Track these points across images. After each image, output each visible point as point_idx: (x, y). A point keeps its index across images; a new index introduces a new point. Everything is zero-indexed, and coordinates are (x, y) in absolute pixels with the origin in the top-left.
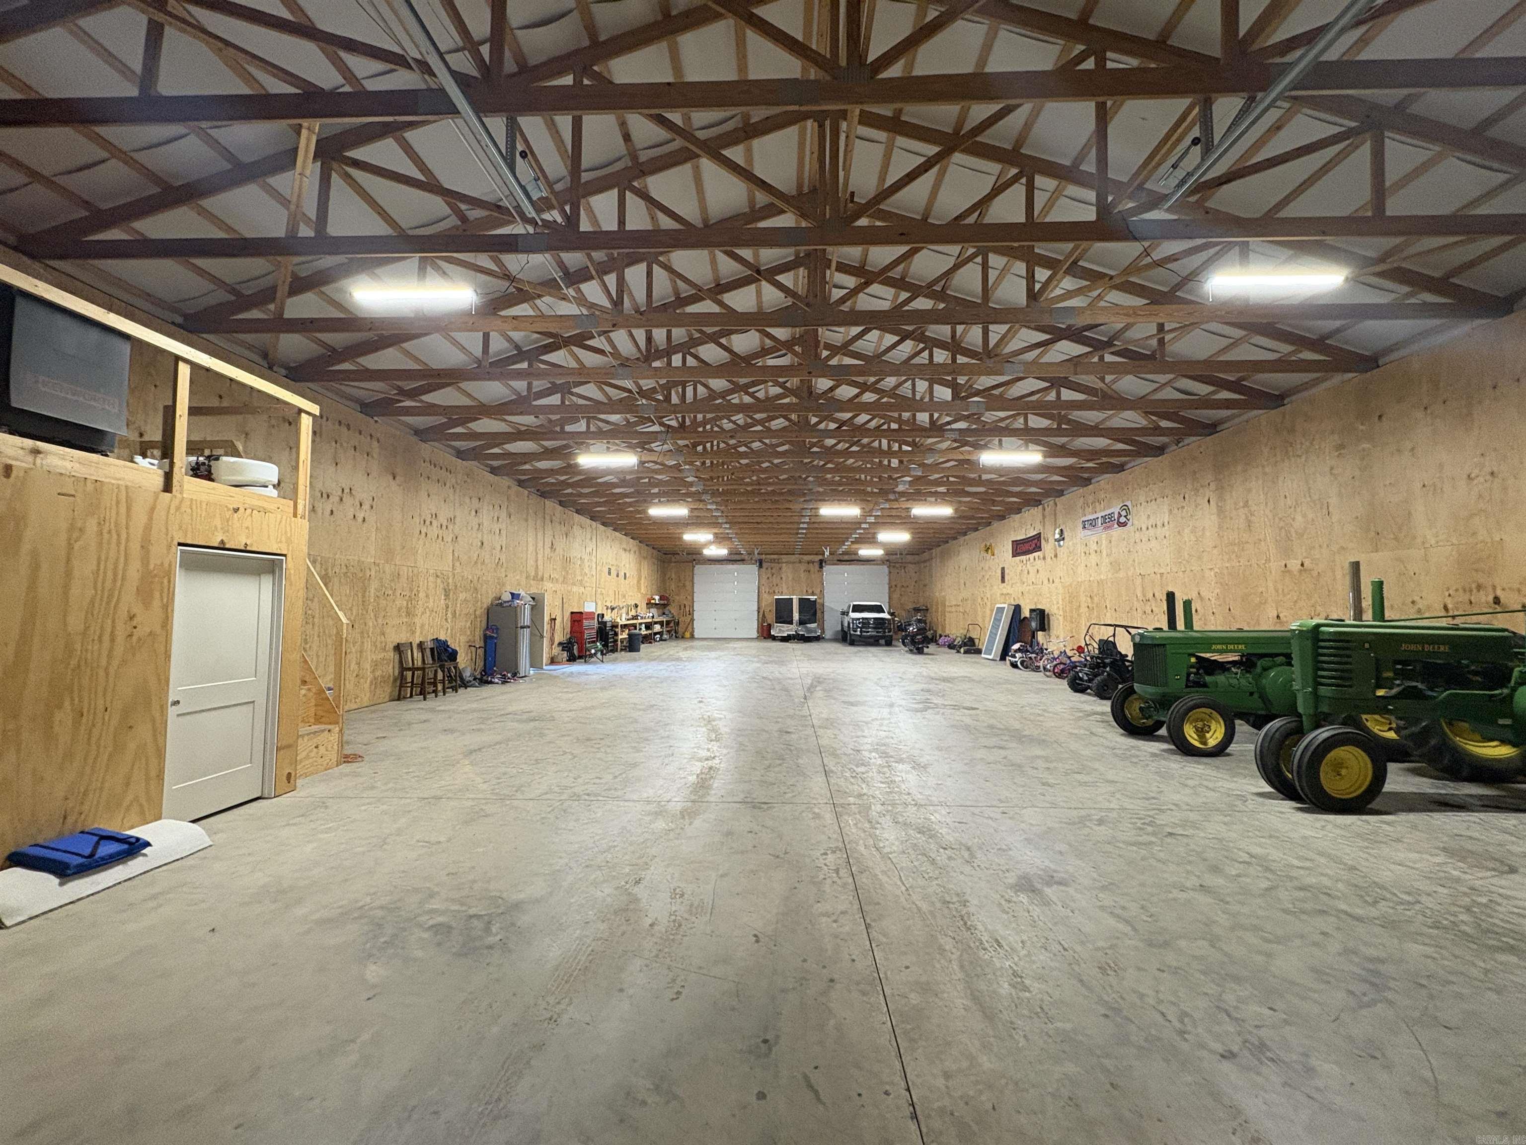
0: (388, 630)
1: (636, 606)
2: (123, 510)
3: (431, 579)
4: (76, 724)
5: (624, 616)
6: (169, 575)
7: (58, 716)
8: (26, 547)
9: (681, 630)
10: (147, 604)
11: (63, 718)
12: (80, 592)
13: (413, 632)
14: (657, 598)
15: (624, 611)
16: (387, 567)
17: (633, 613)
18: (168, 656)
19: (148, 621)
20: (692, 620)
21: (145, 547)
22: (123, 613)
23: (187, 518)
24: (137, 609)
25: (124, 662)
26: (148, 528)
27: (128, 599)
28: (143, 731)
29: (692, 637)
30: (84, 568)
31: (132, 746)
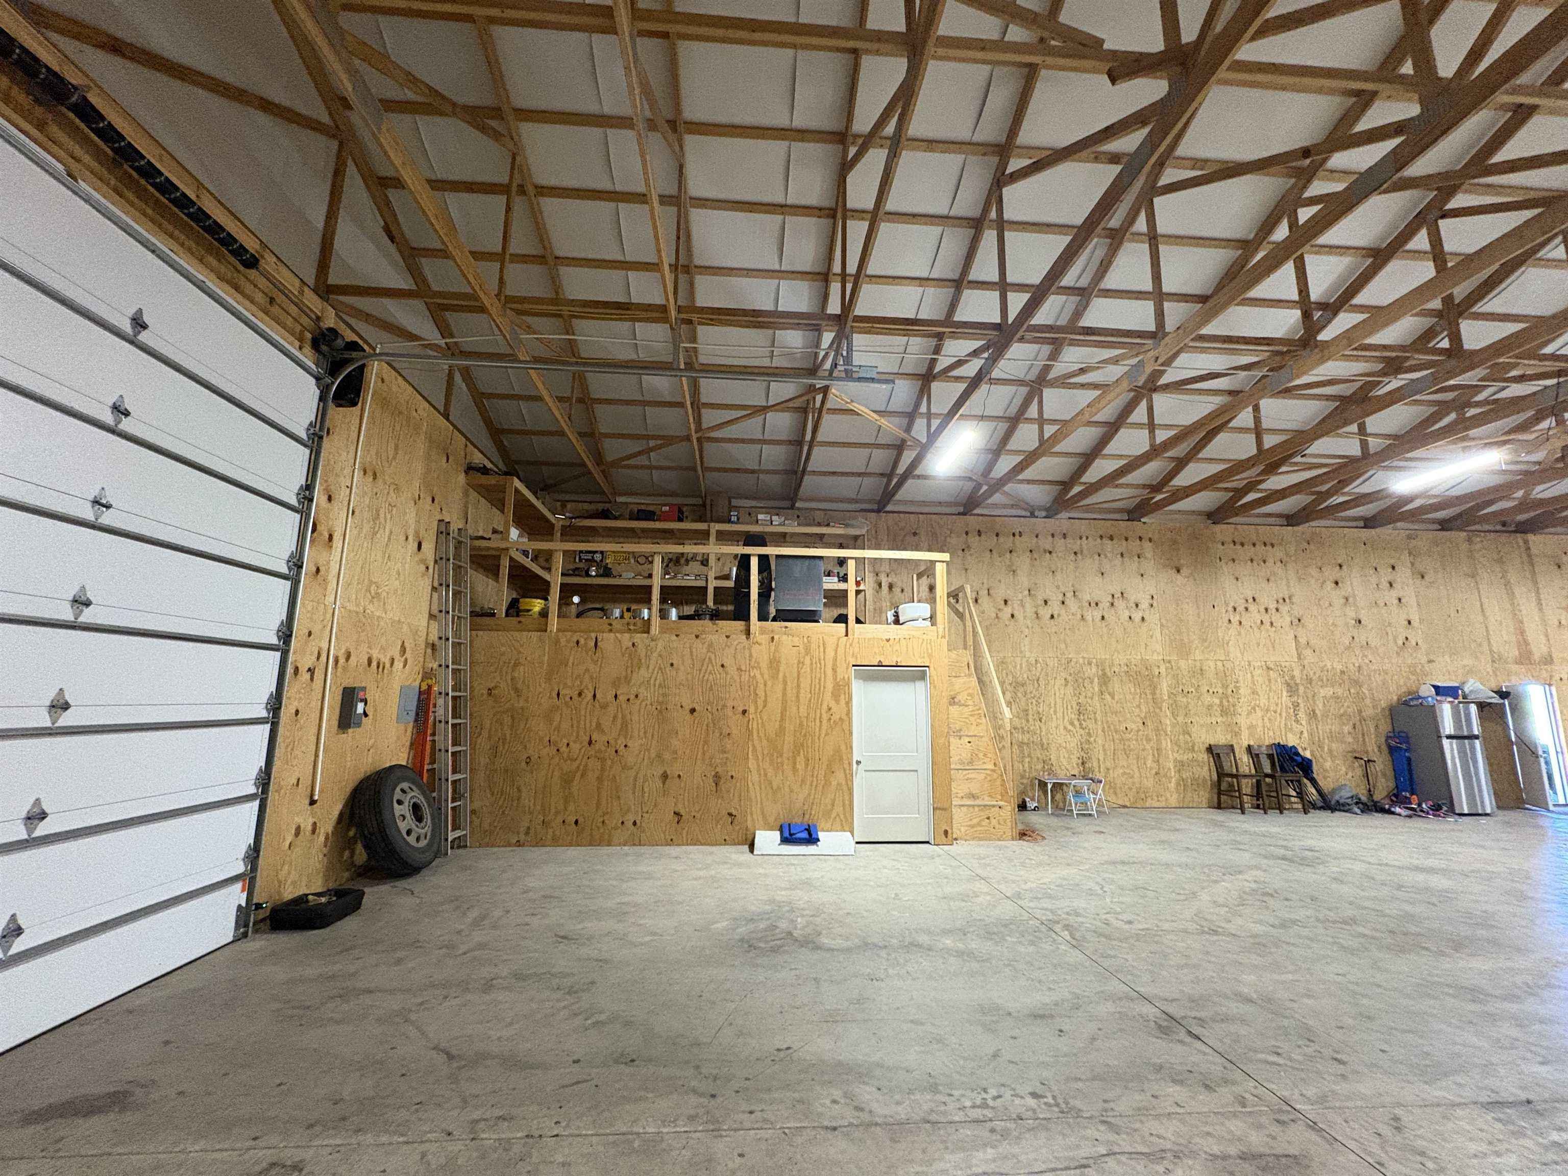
0: (1194, 730)
2: (822, 649)
3: (1258, 672)
4: (807, 765)
6: (848, 684)
7: (798, 759)
8: (781, 675)
10: (837, 702)
11: (801, 759)
12: (805, 696)
13: (1237, 734)
16: (1182, 663)
18: (851, 733)
19: (838, 711)
21: (834, 670)
22: (825, 707)
23: (856, 650)
24: (833, 704)
25: (827, 734)
26: (835, 660)
27: (828, 699)
28: (840, 776)
30: (805, 684)
31: (834, 783)
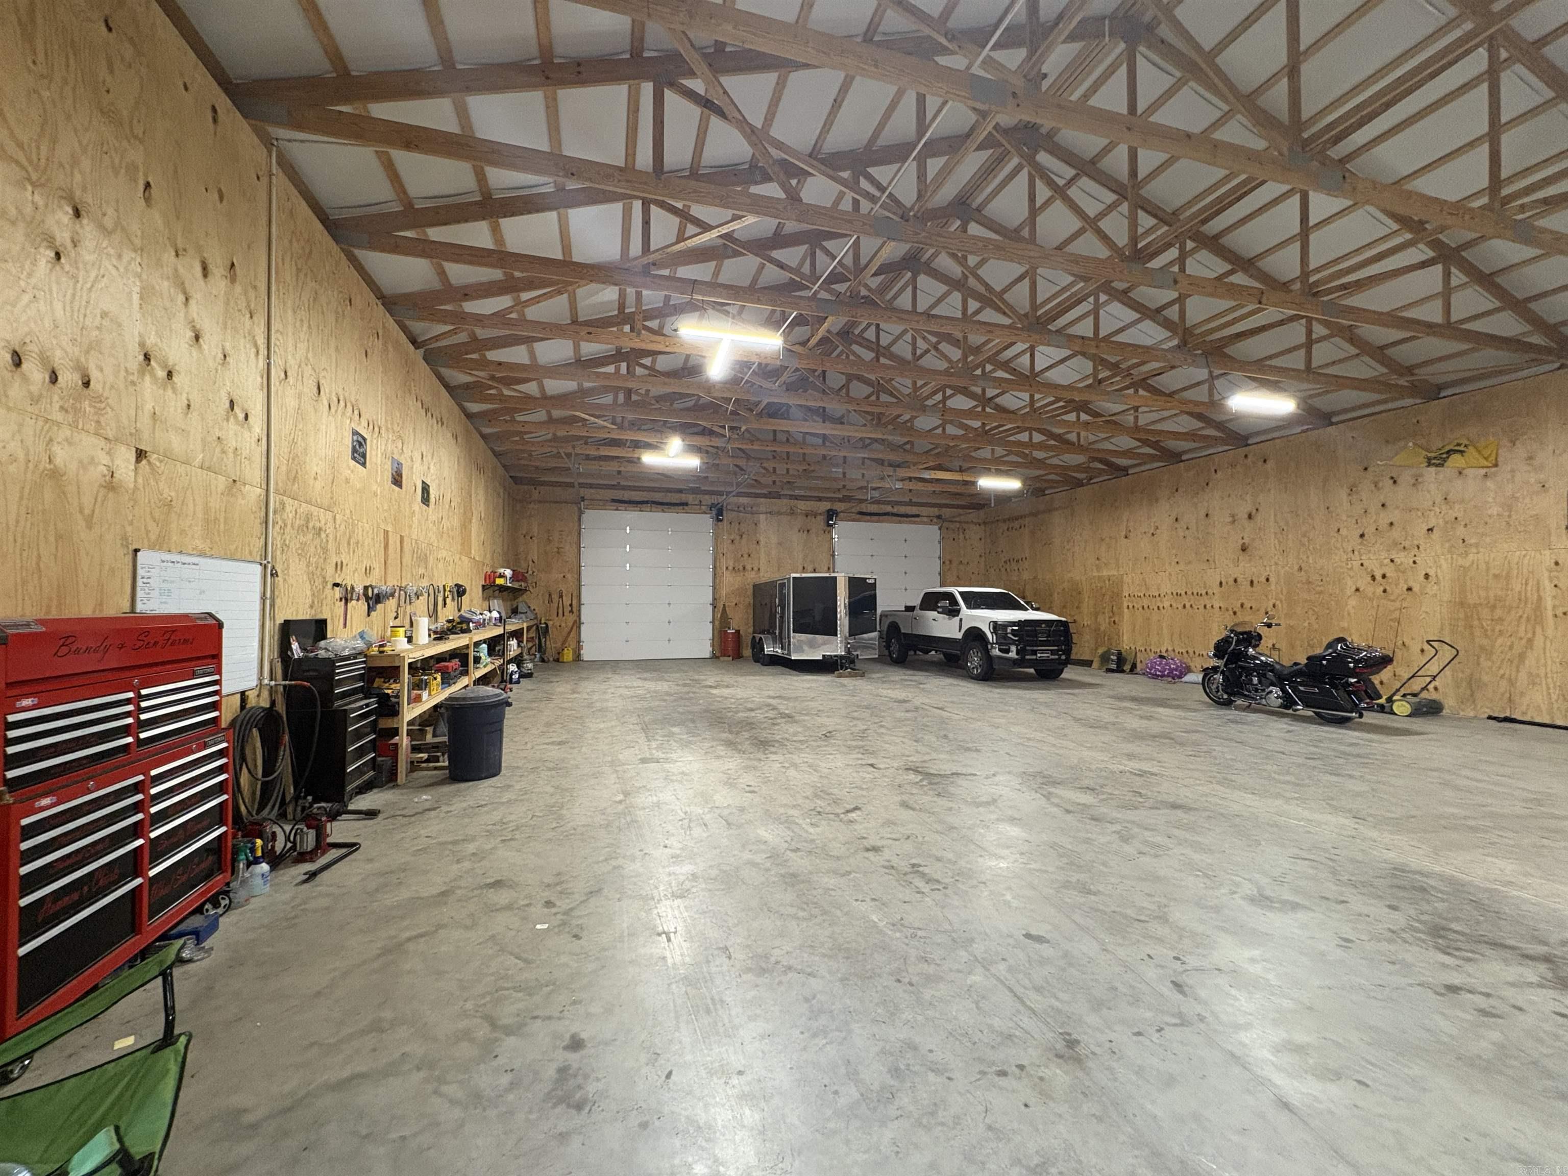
1: (460, 591)
5: (424, 625)
9: (551, 645)
14: (508, 573)
15: (421, 605)
17: (449, 612)
20: (578, 624)
29: (578, 658)
